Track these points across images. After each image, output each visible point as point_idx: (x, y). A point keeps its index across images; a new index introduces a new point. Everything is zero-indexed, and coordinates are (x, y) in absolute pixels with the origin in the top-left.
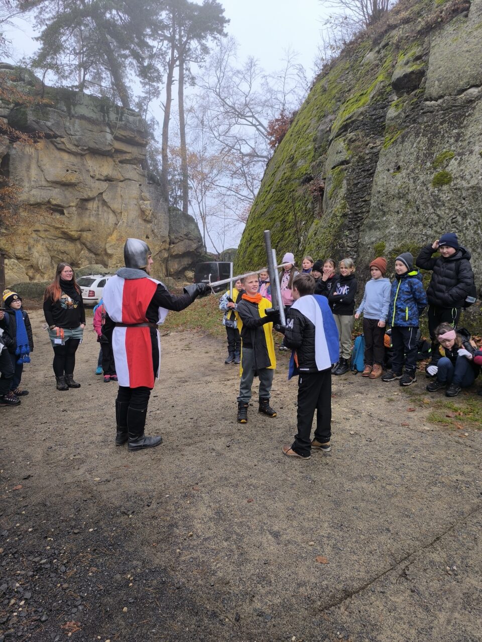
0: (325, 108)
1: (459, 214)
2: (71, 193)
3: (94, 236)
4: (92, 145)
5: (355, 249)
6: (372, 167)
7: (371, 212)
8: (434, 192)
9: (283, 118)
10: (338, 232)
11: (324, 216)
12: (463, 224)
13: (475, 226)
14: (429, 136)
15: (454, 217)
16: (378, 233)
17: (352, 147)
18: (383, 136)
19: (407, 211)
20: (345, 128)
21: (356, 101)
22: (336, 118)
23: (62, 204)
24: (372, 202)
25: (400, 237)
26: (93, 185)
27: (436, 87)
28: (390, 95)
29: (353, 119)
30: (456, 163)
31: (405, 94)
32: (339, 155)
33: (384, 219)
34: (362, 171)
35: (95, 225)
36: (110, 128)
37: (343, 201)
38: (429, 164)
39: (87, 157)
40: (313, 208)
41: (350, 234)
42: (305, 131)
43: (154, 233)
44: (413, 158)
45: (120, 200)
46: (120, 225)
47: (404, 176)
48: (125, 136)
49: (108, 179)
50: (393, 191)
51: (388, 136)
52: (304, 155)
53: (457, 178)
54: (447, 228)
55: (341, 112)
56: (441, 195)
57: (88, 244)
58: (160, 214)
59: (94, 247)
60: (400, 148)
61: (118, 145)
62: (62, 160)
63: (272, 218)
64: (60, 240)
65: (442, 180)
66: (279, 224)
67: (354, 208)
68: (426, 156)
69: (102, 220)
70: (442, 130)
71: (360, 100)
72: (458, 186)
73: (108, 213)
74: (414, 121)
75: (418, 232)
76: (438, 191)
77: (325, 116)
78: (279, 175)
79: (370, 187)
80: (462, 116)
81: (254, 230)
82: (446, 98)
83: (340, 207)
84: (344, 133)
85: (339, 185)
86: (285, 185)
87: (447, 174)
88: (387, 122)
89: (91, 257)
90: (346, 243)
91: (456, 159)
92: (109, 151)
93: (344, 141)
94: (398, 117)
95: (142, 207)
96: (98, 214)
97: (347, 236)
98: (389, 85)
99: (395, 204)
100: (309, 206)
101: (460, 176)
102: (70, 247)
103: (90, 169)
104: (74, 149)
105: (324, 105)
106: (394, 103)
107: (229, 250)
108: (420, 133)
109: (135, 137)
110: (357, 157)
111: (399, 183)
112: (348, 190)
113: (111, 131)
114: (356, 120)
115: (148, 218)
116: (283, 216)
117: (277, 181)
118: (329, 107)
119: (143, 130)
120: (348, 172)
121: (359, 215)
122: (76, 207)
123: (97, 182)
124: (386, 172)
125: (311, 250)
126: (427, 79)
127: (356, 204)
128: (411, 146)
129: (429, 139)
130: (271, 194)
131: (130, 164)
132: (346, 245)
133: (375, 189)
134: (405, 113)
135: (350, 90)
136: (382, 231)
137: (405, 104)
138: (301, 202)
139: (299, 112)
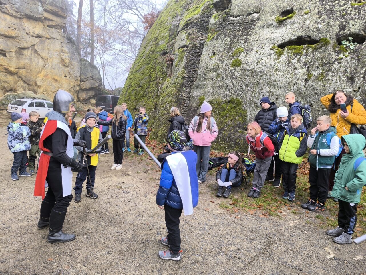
0: (177, 12)
1: (244, 84)
2: (12, 42)
3: (28, 72)
4: (28, 12)
5: (189, 99)
6: (200, 51)
7: (198, 78)
8: (232, 70)
9: (153, 14)
10: (179, 88)
11: (172, 77)
12: (246, 90)
13: (251, 92)
14: (231, 37)
15: (241, 85)
16: (201, 91)
17: (190, 38)
18: (207, 34)
19: (217, 79)
20: (187, 26)
21: (194, 10)
22: (182, 18)
23: (5, 50)
24: (199, 72)
25: (213, 94)
26: (28, 39)
27: (236, 10)
28: (212, 10)
29: (191, 21)
30: (244, 55)
31: (220, 11)
32: (182, 41)
33: (205, 82)
34: (195, 53)
35: (28, 65)
36: (41, 3)
37: (183, 69)
38: (230, 54)
39: (24, 20)
40: (167, 71)
41: (186, 90)
42: (165, 24)
43: (70, 74)
44: (222, 49)
45: (47, 51)
46: (46, 67)
47: (217, 59)
48: (51, 10)
49: (39, 36)
50: (211, 67)
51: (210, 34)
52: (163, 38)
53: (244, 64)
54: (237, 91)
55: (185, 15)
56: (235, 72)
57: (23, 78)
58: (74, 63)
59: (28, 80)
60: (216, 42)
61: (46, 15)
62: (5, 20)
63: (143, 74)
64: (2, 73)
65: (236, 64)
66: (147, 77)
67: (189, 74)
68: (229, 49)
69: (34, 63)
70: (238, 35)
71: (196, 10)
72: (244, 68)
73: (39, 58)
74: (224, 28)
75: (222, 92)
76: (234, 70)
77: (176, 16)
78: (148, 48)
79: (199, 63)
80: (249, 28)
81: (132, 79)
82: (241, 17)
83: (181, 72)
84: (186, 29)
85: (182, 59)
86: (152, 54)
87: (239, 61)
88: (210, 26)
89: (25, 86)
90: (183, 94)
91: (244, 53)
92: (40, 18)
93: (186, 33)
94: (215, 24)
95: (62, 57)
96: (31, 59)
97: (184, 90)
98: (212, 4)
99: (211, 75)
100: (165, 69)
101: (245, 63)
102: (10, 79)
103: (26, 28)
104: (14, 14)
105: (176, 10)
106: (214, 15)
107: (119, 88)
108: (226, 35)
109: (59, 11)
110: (192, 44)
111: (214, 63)
112: (186, 63)
113: (42, 5)
114: (193, 22)
115: (66, 64)
116: (149, 74)
117: (147, 52)
118: (179, 11)
119: (64, 8)
120: (187, 52)
121: (192, 79)
122: (15, 52)
123: (31, 37)
124: (207, 55)
125: (164, 96)
126: (232, 4)
127: (190, 72)
128: (221, 42)
129: (231, 40)
130: (143, 59)
131: (55, 28)
132: (183, 96)
133: (201, 64)
134: (219, 22)
135: (191, 3)
136: (204, 89)
137: (220, 17)
138: (160, 66)
139: (162, 12)
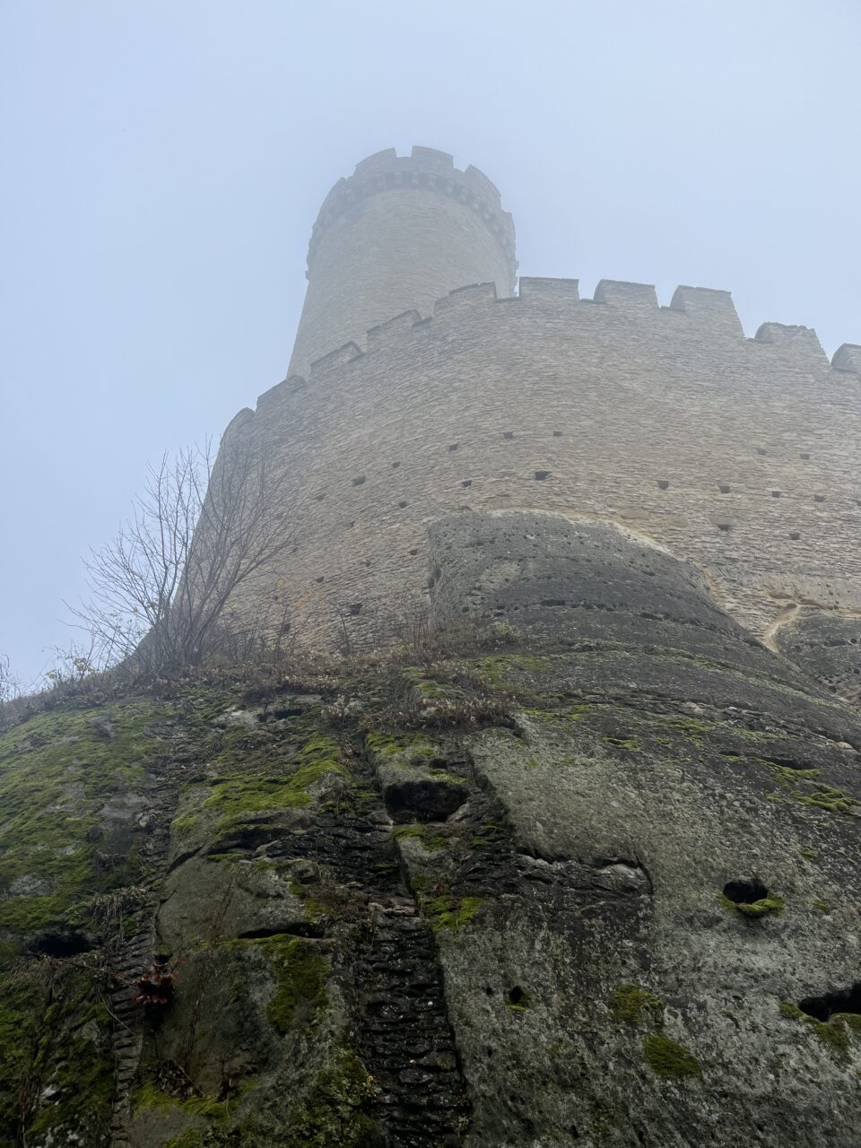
0: (114, 774)
7: (479, 1114)
8: (666, 1089)
14: (566, 933)
17: (313, 893)
18: (402, 895)
20: (246, 838)
24: (469, 1077)
27: (542, 833)
28: (373, 809)
29: (276, 826)
30: (680, 1023)
31: (415, 821)
32: (273, 902)
38: (604, 1007)
44: (547, 977)
47: (550, 1022)
50: (536, 1059)
51: (430, 900)
52: (47, 867)
53: (709, 1065)
56: (692, 1103)
60: (499, 940)
67: (394, 1086)
68: (582, 983)
70: (594, 930)
72: (727, 1088)
76: (680, 1088)
77: (115, 790)
79: (445, 1028)
80: (630, 915)
82: (571, 863)
83: (339, 1069)
84: (241, 851)
85: (311, 992)
87: (677, 1048)
88: (413, 865)
91: (673, 1014)
93: (280, 870)
94: (439, 863)
98: (371, 788)
99: (557, 1104)
101: (714, 1061)
105: (108, 765)
108: (540, 920)
110: (349, 926)
111: (545, 1039)
114: (286, 832)
118: (128, 774)
120: (334, 959)
121: (430, 1116)
124: (484, 994)
127: (397, 1071)
128: (527, 944)
129: (572, 943)
